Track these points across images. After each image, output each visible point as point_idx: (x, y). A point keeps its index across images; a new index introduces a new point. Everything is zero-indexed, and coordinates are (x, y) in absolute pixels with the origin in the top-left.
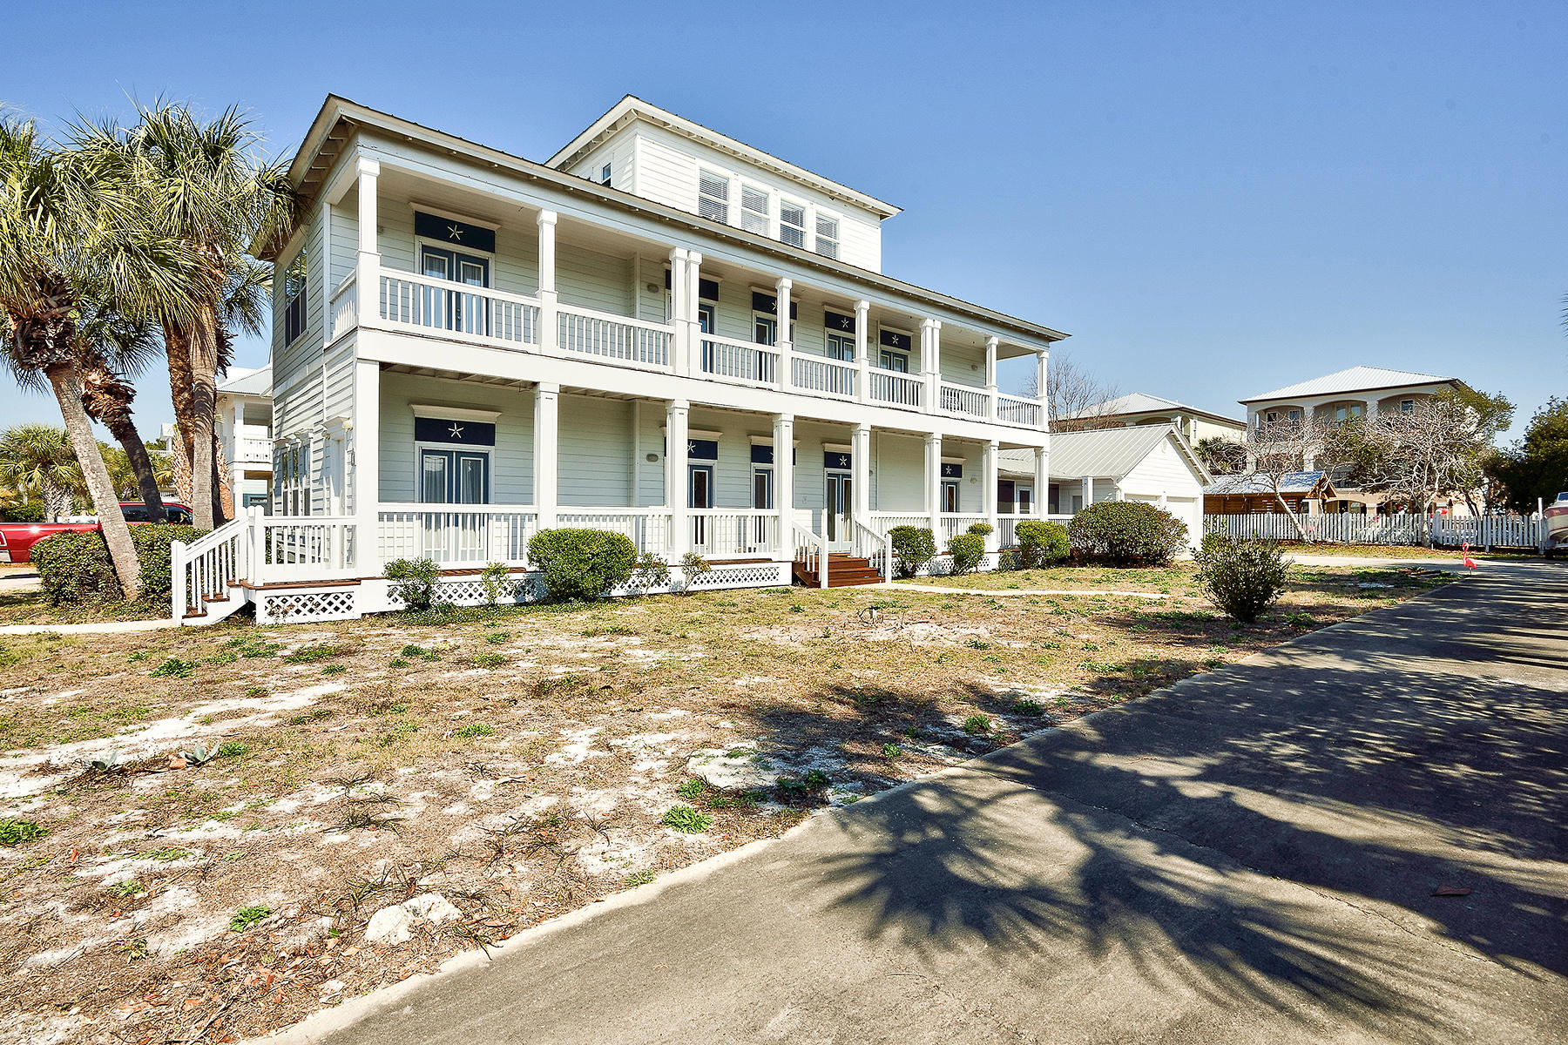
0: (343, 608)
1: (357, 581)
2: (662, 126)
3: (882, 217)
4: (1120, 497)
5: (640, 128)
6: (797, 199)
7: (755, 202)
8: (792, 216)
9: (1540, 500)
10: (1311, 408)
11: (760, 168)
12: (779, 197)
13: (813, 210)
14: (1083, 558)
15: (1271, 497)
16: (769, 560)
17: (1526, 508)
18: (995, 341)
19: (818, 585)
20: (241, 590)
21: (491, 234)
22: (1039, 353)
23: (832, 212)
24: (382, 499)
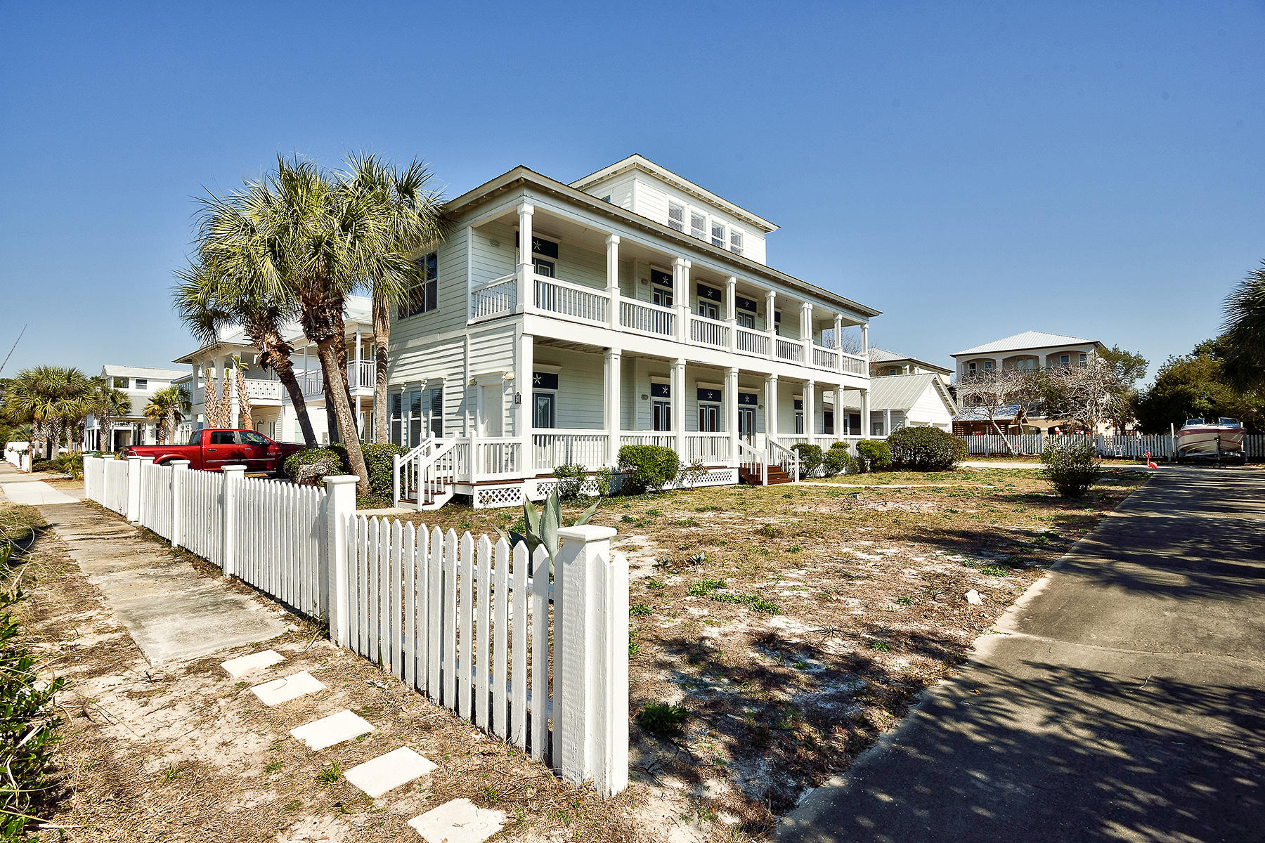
0: (515, 498)
1: (522, 480)
2: (648, 173)
3: (766, 232)
4: (908, 424)
5: (638, 175)
6: (721, 220)
7: (697, 222)
8: (717, 231)
9: (1172, 424)
10: (1001, 360)
11: (701, 200)
12: (711, 219)
13: (730, 227)
14: (897, 466)
15: (989, 423)
16: (726, 467)
17: (1163, 430)
18: (840, 317)
19: (761, 483)
20: (451, 486)
21: (555, 246)
22: (862, 325)
23: (739, 229)
24: (535, 425)
